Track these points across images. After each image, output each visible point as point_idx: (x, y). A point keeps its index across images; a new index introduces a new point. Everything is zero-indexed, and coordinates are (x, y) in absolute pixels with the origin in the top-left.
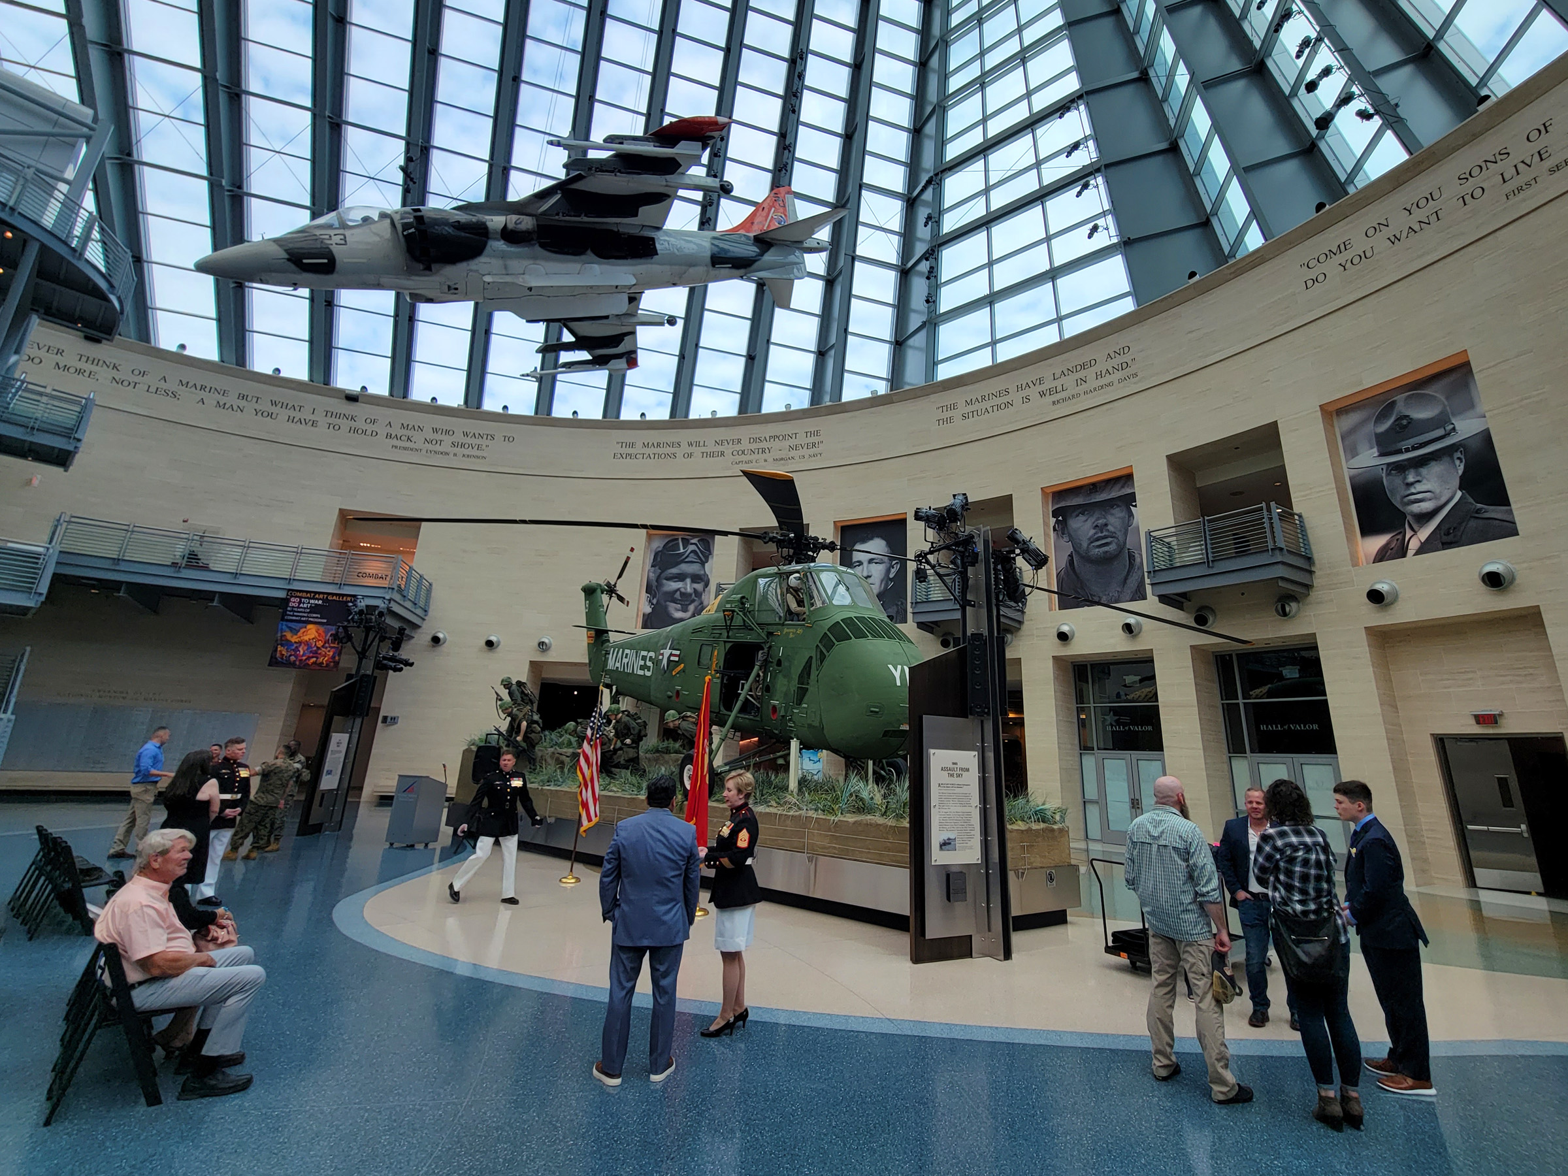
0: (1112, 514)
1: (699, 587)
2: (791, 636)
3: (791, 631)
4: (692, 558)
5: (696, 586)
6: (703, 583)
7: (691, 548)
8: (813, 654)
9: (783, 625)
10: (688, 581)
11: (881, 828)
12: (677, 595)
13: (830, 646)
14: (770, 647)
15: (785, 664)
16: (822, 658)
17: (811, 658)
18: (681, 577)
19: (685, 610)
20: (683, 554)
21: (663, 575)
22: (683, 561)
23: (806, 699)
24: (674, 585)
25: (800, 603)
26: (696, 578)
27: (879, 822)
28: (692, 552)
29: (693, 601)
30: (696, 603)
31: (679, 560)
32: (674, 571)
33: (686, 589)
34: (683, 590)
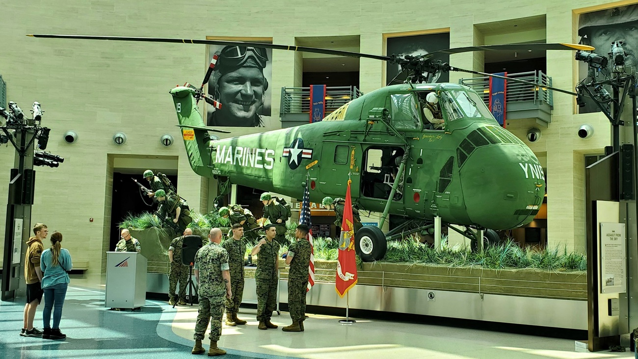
0: (631, 35)
1: (259, 89)
2: (431, 140)
3: (430, 137)
4: (250, 63)
5: (255, 88)
6: (262, 86)
7: (249, 53)
8: (455, 155)
9: (422, 132)
10: (248, 84)
11: (540, 275)
12: (239, 96)
13: (470, 149)
14: (410, 149)
15: (426, 162)
16: (463, 158)
17: (452, 158)
18: (241, 80)
19: (247, 110)
20: (240, 59)
21: (224, 78)
22: (242, 66)
23: (449, 187)
24: (234, 88)
25: (436, 115)
26: (255, 82)
27: (537, 271)
28: (249, 57)
29: (254, 102)
30: (257, 104)
31: (238, 64)
32: (234, 74)
33: (246, 91)
34: (243, 92)
